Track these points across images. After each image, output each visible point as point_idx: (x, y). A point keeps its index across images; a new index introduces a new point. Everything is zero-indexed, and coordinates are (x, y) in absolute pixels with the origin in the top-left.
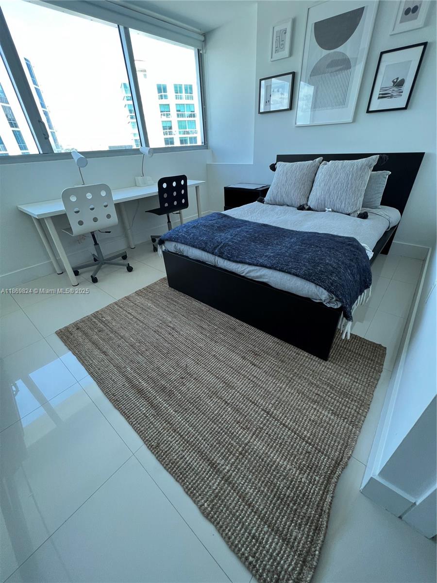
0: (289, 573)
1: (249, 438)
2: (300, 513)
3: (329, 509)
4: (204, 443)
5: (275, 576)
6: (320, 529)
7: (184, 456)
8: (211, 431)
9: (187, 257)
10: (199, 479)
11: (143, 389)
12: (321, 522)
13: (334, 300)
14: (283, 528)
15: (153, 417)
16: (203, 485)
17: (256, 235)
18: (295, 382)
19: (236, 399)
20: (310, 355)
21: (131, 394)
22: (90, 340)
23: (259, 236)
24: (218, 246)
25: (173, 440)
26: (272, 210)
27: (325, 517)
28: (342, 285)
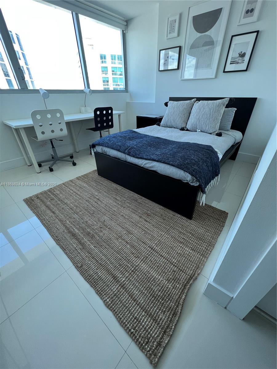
0: (155, 338)
1: (138, 263)
2: (165, 305)
3: (183, 303)
4: (111, 265)
5: (146, 340)
6: (176, 314)
7: (97, 272)
8: (116, 258)
9: (109, 156)
10: (105, 285)
11: (76, 234)
12: (178, 310)
13: (195, 180)
14: (154, 314)
15: (81, 250)
16: (107, 289)
17: (152, 143)
18: (170, 232)
19: (133, 240)
20: (181, 216)
21: (68, 236)
22: (45, 205)
23: (153, 143)
24: (128, 148)
25: (92, 263)
26: (164, 130)
27: (180, 307)
28: (200, 172)
